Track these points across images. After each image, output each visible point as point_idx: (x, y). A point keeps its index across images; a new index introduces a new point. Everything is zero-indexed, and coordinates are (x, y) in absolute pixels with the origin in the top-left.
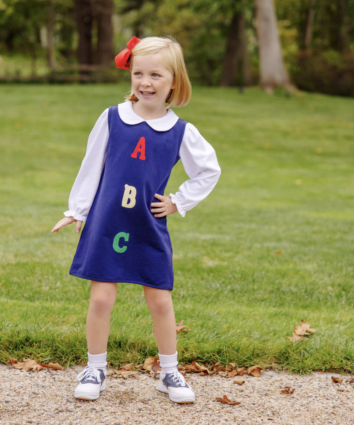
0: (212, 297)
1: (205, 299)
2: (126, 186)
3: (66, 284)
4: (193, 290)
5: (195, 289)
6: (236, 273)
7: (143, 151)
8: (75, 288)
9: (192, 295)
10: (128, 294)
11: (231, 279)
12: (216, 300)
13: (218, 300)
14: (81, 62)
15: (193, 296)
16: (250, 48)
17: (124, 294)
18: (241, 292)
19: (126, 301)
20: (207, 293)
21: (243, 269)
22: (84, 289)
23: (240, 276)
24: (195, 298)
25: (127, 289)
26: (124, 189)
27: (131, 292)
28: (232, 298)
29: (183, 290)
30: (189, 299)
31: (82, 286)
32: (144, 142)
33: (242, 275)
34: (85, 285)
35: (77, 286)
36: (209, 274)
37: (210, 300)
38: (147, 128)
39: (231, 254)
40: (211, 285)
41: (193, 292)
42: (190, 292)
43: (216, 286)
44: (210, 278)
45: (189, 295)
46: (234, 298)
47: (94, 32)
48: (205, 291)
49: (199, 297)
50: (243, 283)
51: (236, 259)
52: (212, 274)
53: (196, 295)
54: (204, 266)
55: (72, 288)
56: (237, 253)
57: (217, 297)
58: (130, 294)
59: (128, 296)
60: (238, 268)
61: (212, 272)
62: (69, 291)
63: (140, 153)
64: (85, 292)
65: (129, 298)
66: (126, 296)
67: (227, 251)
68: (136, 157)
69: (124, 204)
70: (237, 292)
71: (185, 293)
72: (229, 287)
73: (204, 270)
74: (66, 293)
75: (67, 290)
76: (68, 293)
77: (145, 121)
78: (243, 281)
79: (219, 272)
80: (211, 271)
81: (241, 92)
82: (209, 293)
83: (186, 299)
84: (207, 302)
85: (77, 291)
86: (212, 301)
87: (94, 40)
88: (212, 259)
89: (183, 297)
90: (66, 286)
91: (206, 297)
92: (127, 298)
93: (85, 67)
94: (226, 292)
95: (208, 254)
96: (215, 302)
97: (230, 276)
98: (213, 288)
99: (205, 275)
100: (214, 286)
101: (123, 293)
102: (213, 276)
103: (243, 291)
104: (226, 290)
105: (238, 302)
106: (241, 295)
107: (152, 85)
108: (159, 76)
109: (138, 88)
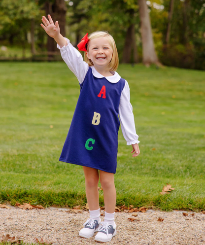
2: (95, 113)
6: (132, 160)
7: (104, 93)
10: (76, 170)
12: (122, 173)
14: (49, 50)
19: (76, 174)
22: (54, 168)
23: (134, 161)
26: (94, 115)
27: (78, 169)
31: (53, 166)
32: (105, 88)
35: (50, 166)
46: (131, 173)
50: (135, 165)
55: (47, 167)
57: (123, 171)
68: (100, 97)
69: (93, 123)
70: (133, 170)
72: (129, 167)
74: (44, 170)
75: (45, 168)
77: (105, 77)
79: (123, 159)
81: (133, 66)
85: (50, 168)
86: (120, 174)
90: (44, 166)
92: (76, 172)
93: (51, 53)
94: (127, 169)
96: (122, 175)
97: (129, 161)
100: (121, 166)
101: (74, 170)
103: (136, 169)
105: (134, 175)
106: (135, 171)
107: (104, 53)
108: (107, 48)
109: (96, 56)
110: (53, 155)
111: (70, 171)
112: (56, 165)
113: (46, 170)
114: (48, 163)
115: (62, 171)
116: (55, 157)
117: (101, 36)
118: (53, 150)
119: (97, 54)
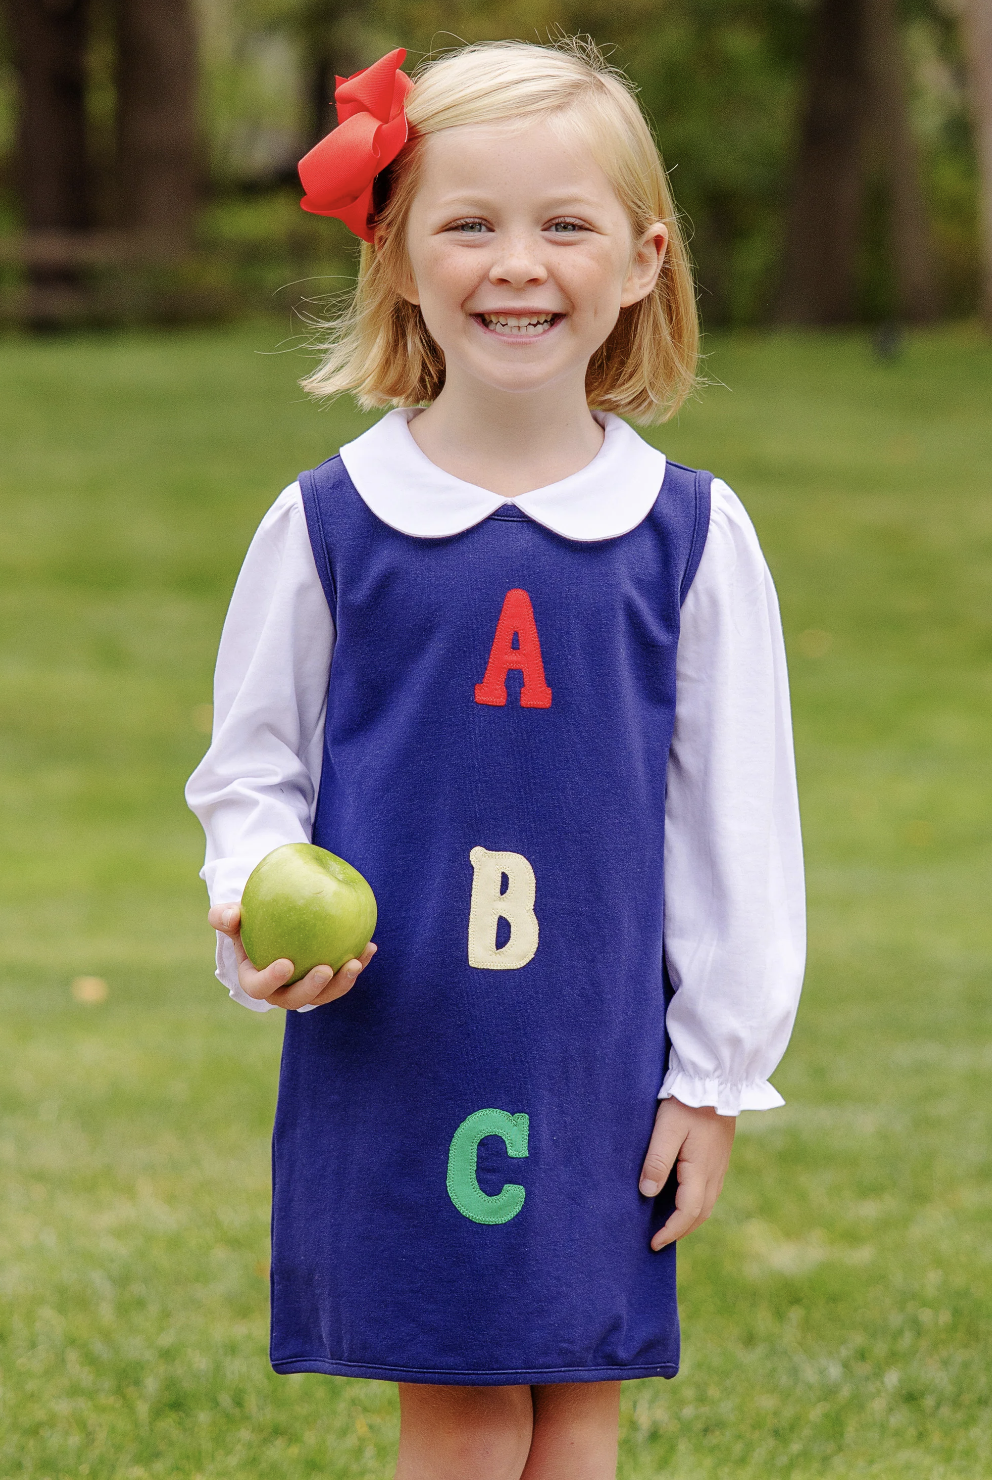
0: (807, 1432)
1: (771, 1442)
2: (478, 855)
3: (31, 1386)
4: (702, 1399)
5: (713, 1392)
6: (925, 1304)
7: (530, 661)
8: (82, 1403)
9: (699, 1426)
10: (361, 1426)
11: (899, 1333)
12: (830, 1447)
13: (840, 1449)
14: (34, 221)
15: (706, 1430)
16: (926, 120)
17: (344, 1432)
18: (956, 1403)
19: (355, 1467)
20: (776, 1414)
21: (959, 1280)
22: (130, 1408)
23: (945, 1317)
24: (714, 1439)
25: (354, 1402)
26: (472, 874)
27: (377, 1420)
28: (912, 1432)
29: (652, 1402)
30: (683, 1446)
31: (119, 1391)
32: (528, 613)
33: (957, 1312)
34: (131, 1391)
35: (91, 1394)
36: (780, 1315)
37: (796, 1447)
38: (525, 539)
39: (890, 1203)
40: (794, 1372)
41: (705, 1410)
42: (688, 1412)
43: (822, 1372)
44: (790, 1334)
45: (686, 1428)
46: (921, 1436)
47: (99, 58)
48: (767, 1402)
49: (739, 1437)
50: (961, 1356)
51: (916, 1232)
52: (796, 1314)
53: (720, 1425)
54: (752, 1272)
55: (63, 1407)
56: (920, 1197)
57: (834, 1427)
58: (371, 1427)
59: (361, 1440)
60: (933, 1279)
61: (796, 1300)
62: (52, 1422)
63: (520, 672)
64: (136, 1424)
65: (370, 1451)
66: (351, 1441)
67: (867, 1191)
68: (501, 701)
69: (482, 953)
70: (938, 1406)
71: (661, 1414)
72: (892, 1378)
73: (753, 1295)
74: (34, 1431)
75: (40, 1414)
76: (45, 1432)
77: (509, 501)
78: (966, 1346)
79: (833, 1299)
80: (789, 1295)
81: (886, 354)
82: (788, 1412)
83: (672, 1448)
84: (783, 1460)
85: (92, 1418)
86: (805, 1454)
87: (101, 101)
88: (792, 1232)
89: (654, 1436)
90: (32, 1397)
91: (776, 1433)
92: (358, 1452)
93: (54, 248)
94: (878, 1405)
95: (766, 1210)
96: (826, 1460)
97: (896, 1319)
98: (810, 1387)
99: (763, 1320)
100: (810, 1374)
101: (338, 1423)
102: (807, 1325)
103: (967, 1398)
104: (879, 1391)
105: (947, 1456)
106: (960, 1416)
107: (552, 274)
108: (583, 226)
109: (471, 295)
110: (122, 1280)
111: (293, 1438)
112: (151, 1384)
113: (54, 1440)
114: (72, 1356)
115: (219, 1440)
116: (140, 1304)
117: (526, 106)
118: (121, 1232)
119: (484, 277)
